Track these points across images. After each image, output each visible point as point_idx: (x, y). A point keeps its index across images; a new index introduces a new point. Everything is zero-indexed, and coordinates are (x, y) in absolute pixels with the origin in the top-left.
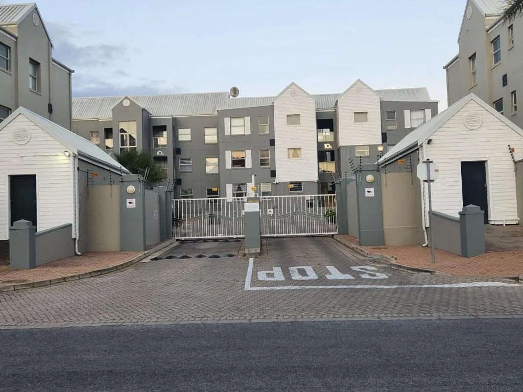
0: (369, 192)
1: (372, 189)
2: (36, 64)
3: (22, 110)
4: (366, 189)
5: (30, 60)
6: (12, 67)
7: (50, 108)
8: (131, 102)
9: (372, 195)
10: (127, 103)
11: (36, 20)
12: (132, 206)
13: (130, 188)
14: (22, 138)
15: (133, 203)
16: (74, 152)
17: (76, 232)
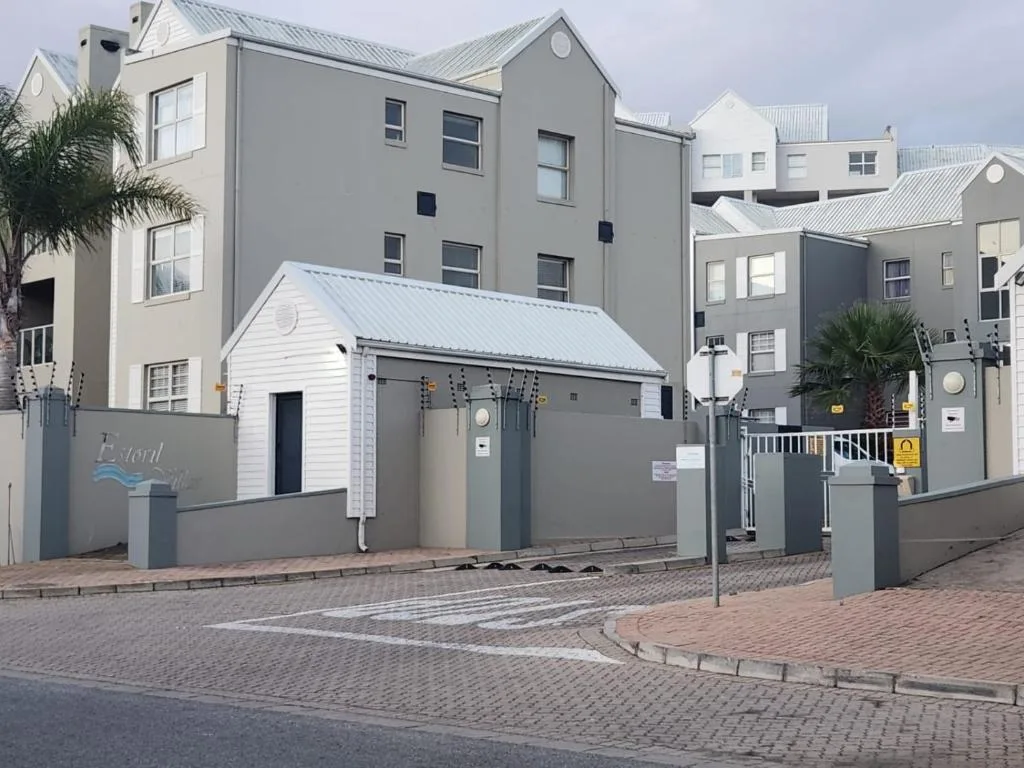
0: (951, 419)
1: (960, 412)
2: (567, 140)
3: (287, 267)
4: (946, 412)
5: (544, 134)
6: (486, 156)
7: (606, 232)
8: (1007, 169)
9: (959, 426)
10: (995, 175)
11: (561, 45)
12: (484, 453)
13: (482, 415)
14: (288, 320)
15: (486, 447)
16: (351, 344)
17: (361, 504)
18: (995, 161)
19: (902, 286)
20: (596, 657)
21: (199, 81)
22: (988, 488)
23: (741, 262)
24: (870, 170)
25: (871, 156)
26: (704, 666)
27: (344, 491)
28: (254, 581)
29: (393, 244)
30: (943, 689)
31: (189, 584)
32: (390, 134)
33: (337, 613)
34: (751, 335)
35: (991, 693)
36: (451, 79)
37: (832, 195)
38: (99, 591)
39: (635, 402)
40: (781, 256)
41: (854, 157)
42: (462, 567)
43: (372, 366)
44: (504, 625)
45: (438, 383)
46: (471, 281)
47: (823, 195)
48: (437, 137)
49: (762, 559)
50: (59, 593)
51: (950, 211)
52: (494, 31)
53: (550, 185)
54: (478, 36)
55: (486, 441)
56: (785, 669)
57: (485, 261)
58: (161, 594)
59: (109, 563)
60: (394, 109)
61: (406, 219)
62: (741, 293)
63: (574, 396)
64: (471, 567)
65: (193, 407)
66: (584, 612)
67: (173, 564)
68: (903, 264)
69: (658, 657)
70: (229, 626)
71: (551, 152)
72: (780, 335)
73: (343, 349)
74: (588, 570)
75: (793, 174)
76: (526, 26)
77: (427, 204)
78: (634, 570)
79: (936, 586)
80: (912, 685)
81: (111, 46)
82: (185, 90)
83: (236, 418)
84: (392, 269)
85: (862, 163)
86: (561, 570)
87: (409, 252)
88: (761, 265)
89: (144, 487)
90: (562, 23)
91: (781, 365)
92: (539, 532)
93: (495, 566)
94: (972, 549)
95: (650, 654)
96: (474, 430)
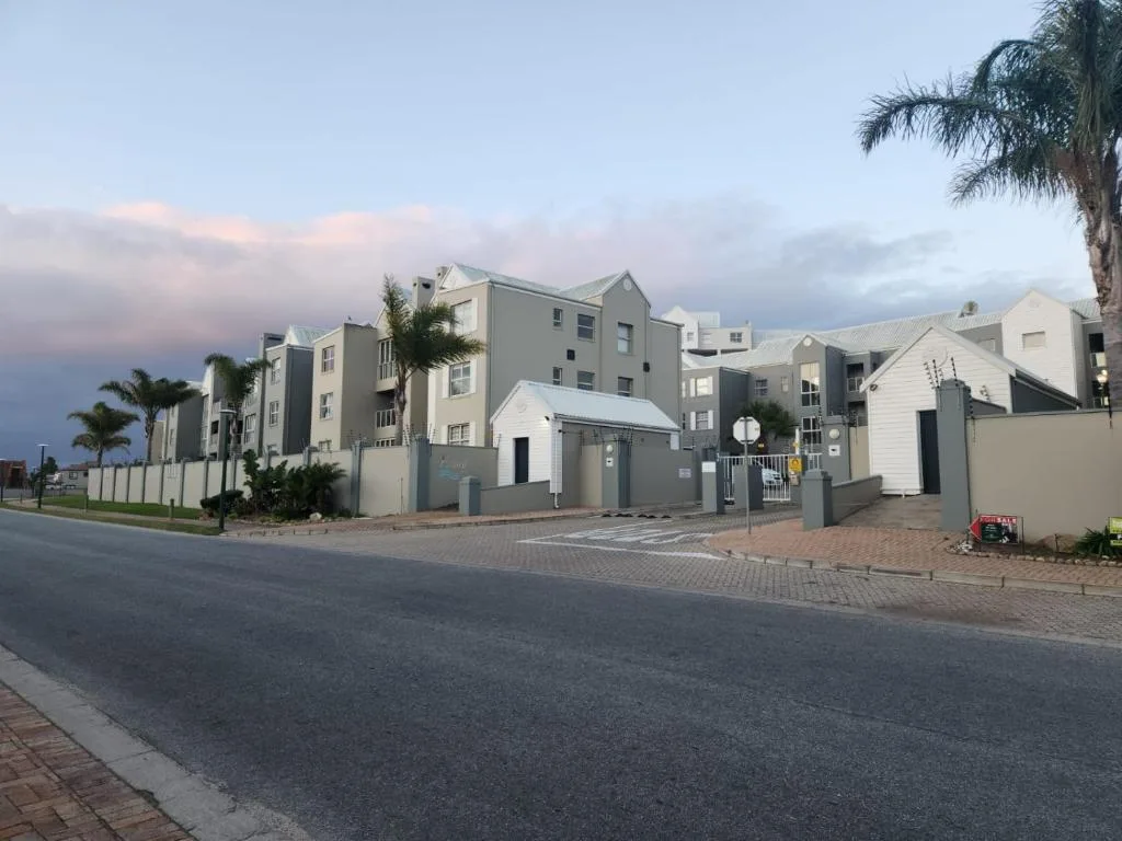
0: (833, 450)
1: (837, 447)
2: (630, 327)
3: (522, 383)
4: (831, 447)
5: (620, 324)
6: (596, 335)
7: (647, 367)
8: (813, 340)
9: (838, 453)
10: (808, 342)
11: (627, 285)
12: (610, 465)
13: (609, 448)
14: (522, 407)
15: (611, 462)
16: (551, 416)
17: (556, 488)
18: (807, 336)
19: (764, 391)
20: (710, 557)
21: (475, 300)
22: (853, 484)
23: (693, 381)
24: (739, 340)
25: (740, 335)
26: (768, 561)
27: (548, 481)
28: (518, 521)
29: (557, 372)
30: (895, 572)
31: (491, 523)
32: (556, 324)
33: (570, 536)
34: (697, 413)
35: (919, 574)
36: (580, 299)
37: (723, 352)
38: (452, 525)
39: (668, 442)
40: (711, 378)
41: (733, 335)
42: (605, 516)
43: (560, 426)
44: (651, 541)
45: (588, 434)
46: (590, 388)
47: (719, 352)
48: (576, 325)
49: (741, 513)
50: (436, 527)
51: (787, 358)
52: (597, 278)
53: (622, 346)
54: (588, 282)
55: (611, 459)
56: (811, 563)
57: (596, 379)
58: (481, 527)
59: (450, 513)
60: (557, 313)
61: (563, 362)
62: (693, 394)
63: (643, 440)
64: (609, 516)
65: (472, 444)
66: (682, 536)
67: (478, 514)
68: (764, 382)
69: (743, 557)
70: (527, 541)
71: (623, 332)
72: (710, 413)
73: (548, 419)
74: (665, 517)
75: (706, 342)
76: (612, 277)
77: (571, 355)
78: (688, 517)
79: (850, 525)
80: (878, 571)
81: (427, 286)
82: (468, 305)
83: (497, 449)
84: (556, 383)
85: (736, 337)
86: (652, 517)
87: (564, 375)
88: (701, 382)
89: (467, 480)
90: (628, 275)
91: (711, 426)
92: (633, 500)
93: (620, 515)
94: (858, 509)
95: (738, 556)
96: (605, 455)
